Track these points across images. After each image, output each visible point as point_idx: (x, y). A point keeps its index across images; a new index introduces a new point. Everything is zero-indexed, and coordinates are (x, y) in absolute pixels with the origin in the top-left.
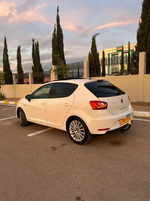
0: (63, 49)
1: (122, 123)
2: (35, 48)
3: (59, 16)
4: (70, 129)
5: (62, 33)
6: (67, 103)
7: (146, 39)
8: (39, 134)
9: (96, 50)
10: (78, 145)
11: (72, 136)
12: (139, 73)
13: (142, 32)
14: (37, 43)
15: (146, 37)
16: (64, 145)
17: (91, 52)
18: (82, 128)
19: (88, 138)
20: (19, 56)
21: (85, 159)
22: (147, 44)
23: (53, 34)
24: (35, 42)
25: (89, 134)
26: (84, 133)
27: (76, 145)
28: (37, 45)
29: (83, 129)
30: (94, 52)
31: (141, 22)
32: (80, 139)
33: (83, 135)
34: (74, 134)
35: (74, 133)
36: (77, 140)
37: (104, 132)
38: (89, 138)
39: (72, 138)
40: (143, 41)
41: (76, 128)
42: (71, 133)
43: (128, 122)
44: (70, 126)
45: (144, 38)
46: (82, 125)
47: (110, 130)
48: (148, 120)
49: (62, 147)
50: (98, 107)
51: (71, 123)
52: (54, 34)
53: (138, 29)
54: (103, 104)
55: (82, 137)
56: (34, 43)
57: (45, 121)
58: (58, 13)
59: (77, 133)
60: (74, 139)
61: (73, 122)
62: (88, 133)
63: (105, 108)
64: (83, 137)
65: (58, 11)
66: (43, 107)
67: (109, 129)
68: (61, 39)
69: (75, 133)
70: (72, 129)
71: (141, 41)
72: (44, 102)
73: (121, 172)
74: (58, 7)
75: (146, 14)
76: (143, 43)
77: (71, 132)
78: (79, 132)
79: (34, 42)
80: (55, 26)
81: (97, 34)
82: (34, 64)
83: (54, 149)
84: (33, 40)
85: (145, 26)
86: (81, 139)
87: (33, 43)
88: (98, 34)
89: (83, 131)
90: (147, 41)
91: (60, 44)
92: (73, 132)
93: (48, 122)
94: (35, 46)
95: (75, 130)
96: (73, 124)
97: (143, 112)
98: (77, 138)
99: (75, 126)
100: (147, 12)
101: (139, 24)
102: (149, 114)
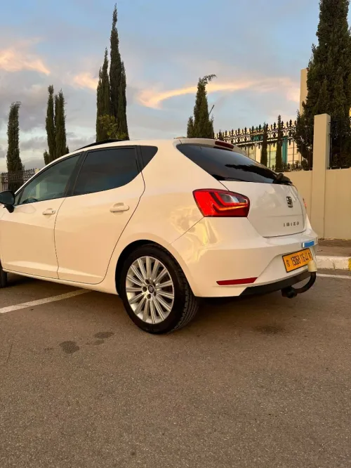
0: (125, 111)
1: (292, 267)
2: (54, 109)
3: (118, 33)
4: (128, 286)
5: (124, 72)
6: (121, 204)
7: (330, 86)
8: (32, 309)
9: (206, 115)
10: (151, 336)
11: (133, 307)
12: (313, 165)
13: (321, 66)
14: (61, 95)
15: (331, 82)
16: (107, 337)
17: (194, 118)
18: (165, 279)
19: (185, 310)
20: (14, 128)
21: (174, 380)
22: (332, 97)
23: (100, 73)
24: (56, 93)
25: (187, 298)
26: (171, 296)
27: (147, 336)
28: (60, 101)
29: (170, 283)
30: (202, 118)
31: (317, 44)
32: (157, 314)
33: (168, 300)
34: (138, 301)
35: (139, 296)
36: (149, 321)
37: (236, 291)
38: (189, 310)
39: (132, 315)
40: (323, 88)
41: (147, 281)
42: (131, 300)
43: (307, 267)
44: (129, 276)
45: (325, 81)
46: (165, 271)
47: (257, 283)
48: (348, 277)
49: (98, 343)
50: (221, 209)
51: (133, 267)
52: (103, 75)
53: (310, 63)
54: (234, 200)
55: (164, 310)
56: (54, 97)
57: (53, 268)
58: (114, 25)
59: (149, 296)
60: (140, 316)
61: (139, 261)
62: (187, 293)
63: (243, 212)
64: (169, 308)
65: (115, 20)
66: (48, 223)
67: (252, 280)
68: (120, 88)
69: (143, 296)
70: (135, 286)
71: (317, 90)
72: (51, 209)
73: (312, 426)
74: (116, 11)
75: (330, 26)
76: (323, 93)
77: (130, 296)
78: (155, 294)
79: (54, 95)
80: (106, 54)
81: (210, 77)
82: (50, 148)
83: (70, 347)
84: (51, 90)
85: (328, 54)
86: (163, 317)
87: (51, 97)
88: (212, 76)
89: (168, 289)
90: (332, 90)
91: (118, 99)
92: (137, 293)
93: (61, 270)
94: (54, 105)
95: (145, 289)
96: (139, 269)
97: (331, 258)
98: (150, 314)
99: (145, 276)
100: (333, 23)
101: (314, 51)
102: (348, 263)
